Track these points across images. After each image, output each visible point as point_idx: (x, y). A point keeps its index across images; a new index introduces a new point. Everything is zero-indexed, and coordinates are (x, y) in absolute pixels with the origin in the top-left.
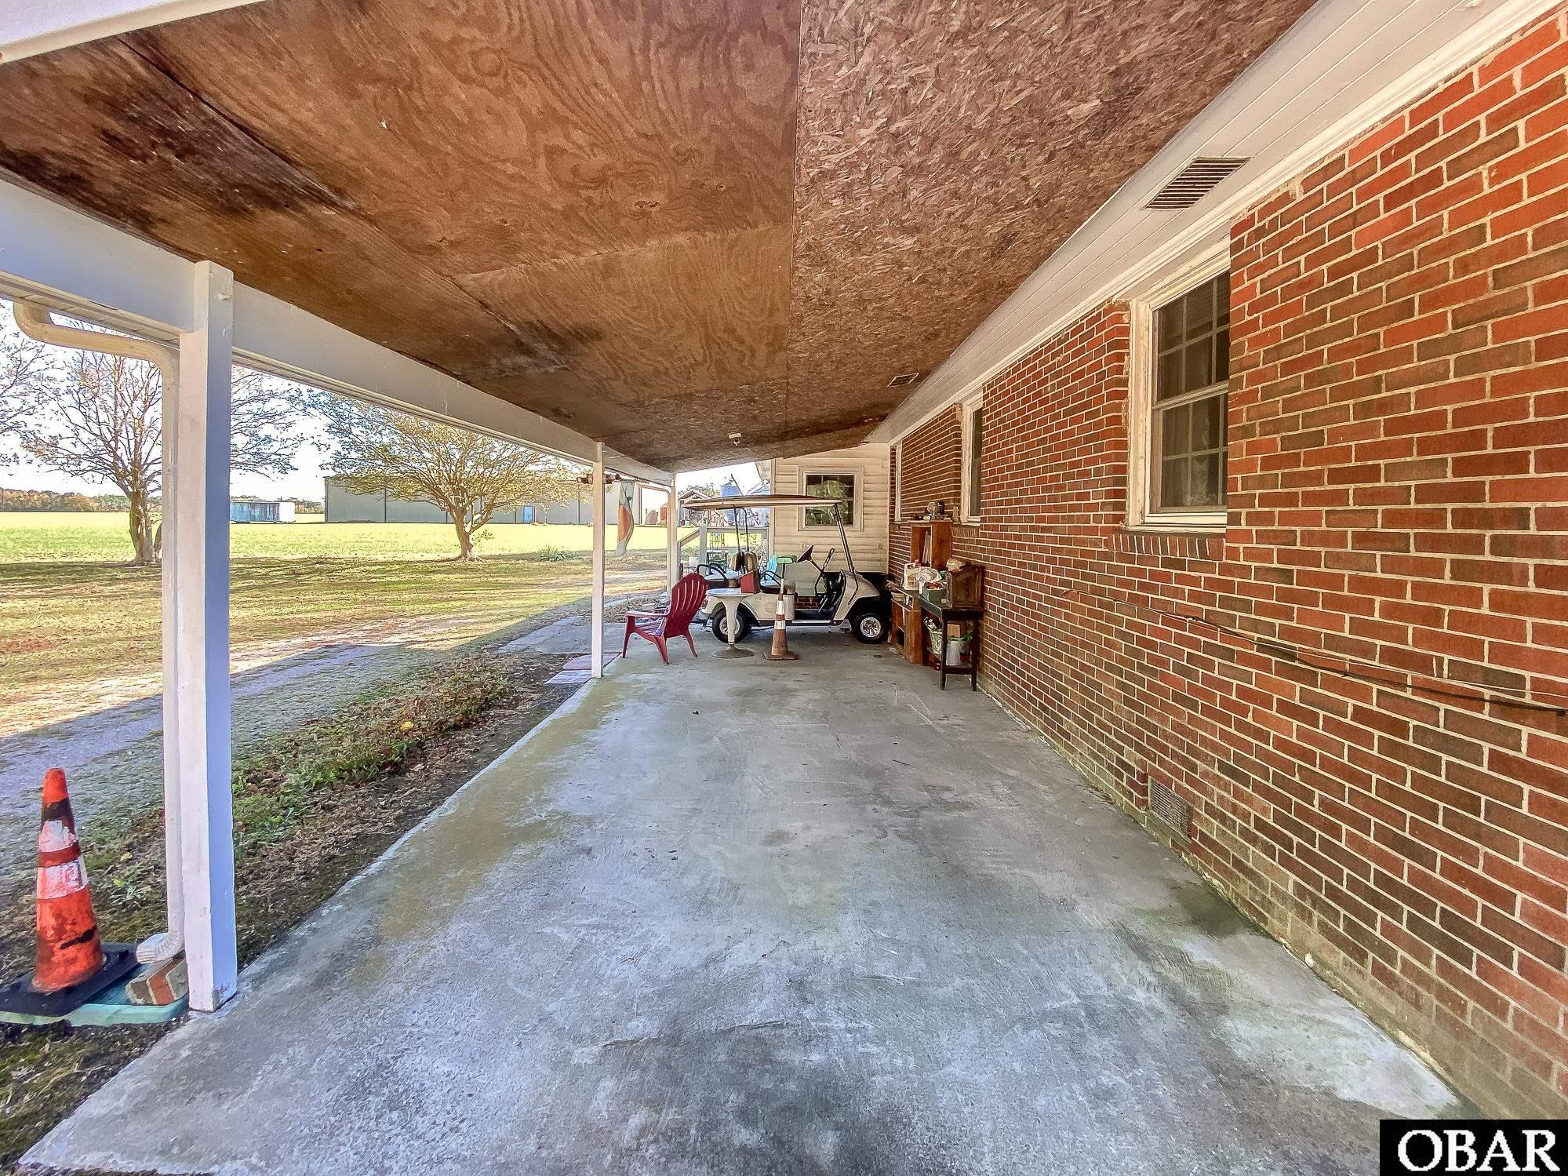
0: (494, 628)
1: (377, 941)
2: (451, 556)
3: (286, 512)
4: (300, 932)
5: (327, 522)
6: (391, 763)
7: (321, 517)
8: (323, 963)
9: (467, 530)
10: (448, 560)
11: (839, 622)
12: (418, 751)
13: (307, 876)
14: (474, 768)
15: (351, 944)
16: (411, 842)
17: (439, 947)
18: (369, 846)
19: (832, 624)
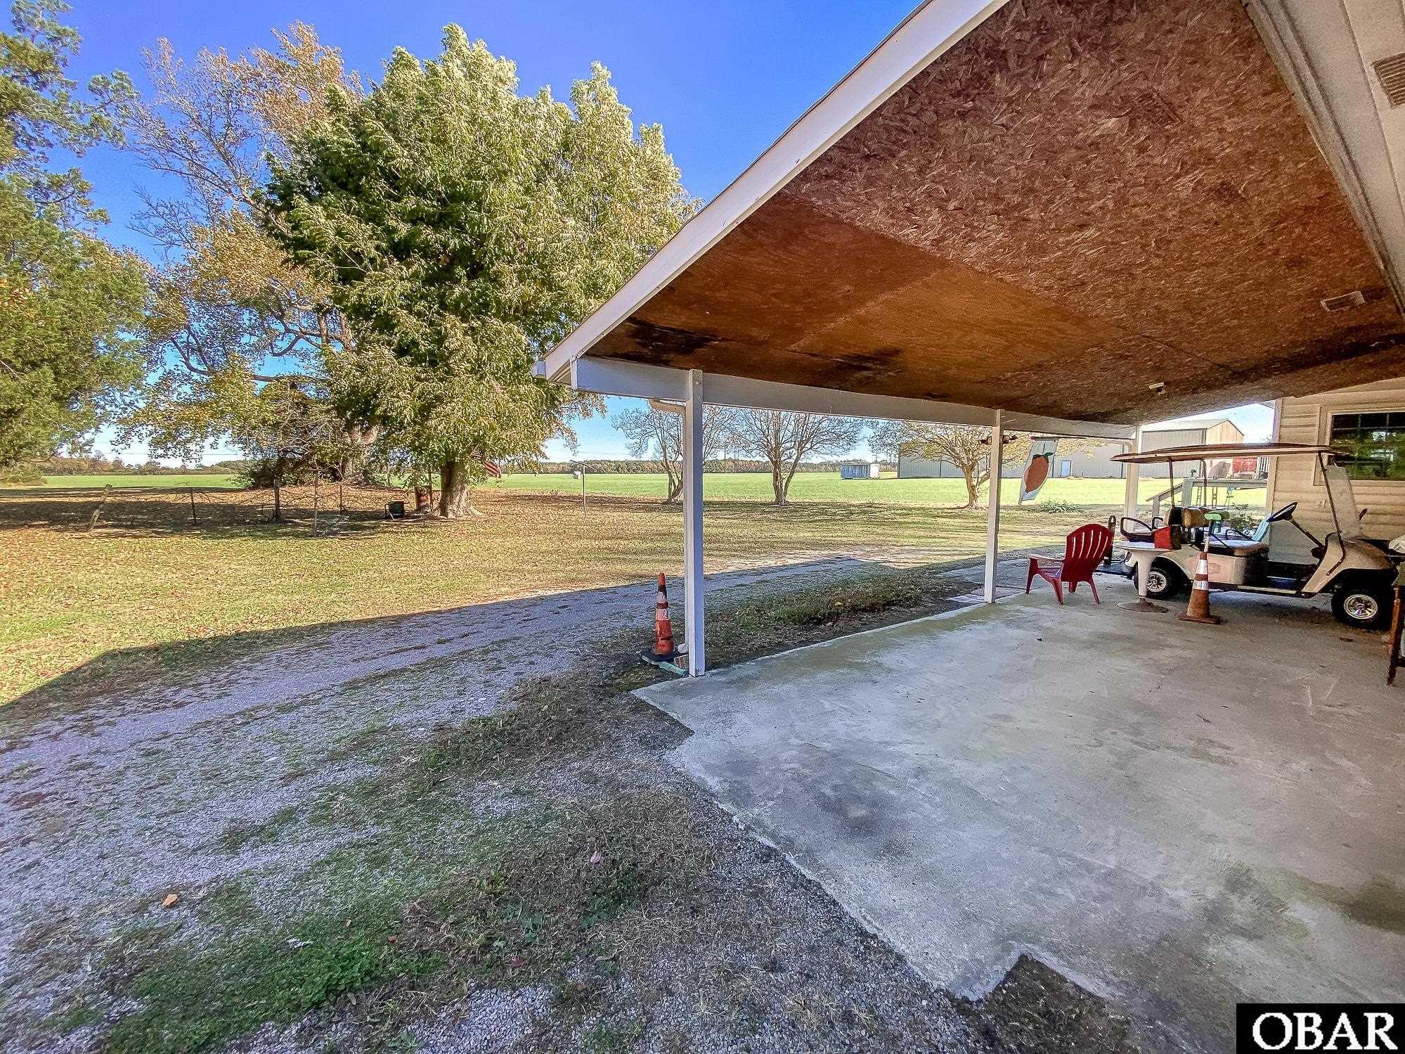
0: (948, 559)
1: (757, 679)
2: (963, 505)
3: (874, 471)
4: (736, 666)
5: (899, 478)
6: (818, 619)
7: (895, 474)
8: (735, 678)
9: (974, 483)
10: (959, 508)
11: (1310, 595)
12: (833, 616)
13: (750, 650)
14: (857, 630)
15: (747, 676)
16: (798, 652)
17: (777, 689)
18: (782, 646)
19: (1298, 595)
